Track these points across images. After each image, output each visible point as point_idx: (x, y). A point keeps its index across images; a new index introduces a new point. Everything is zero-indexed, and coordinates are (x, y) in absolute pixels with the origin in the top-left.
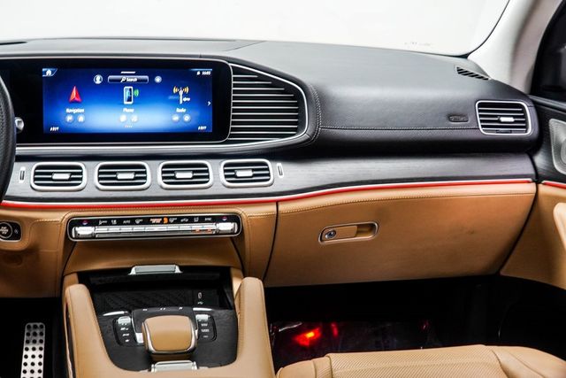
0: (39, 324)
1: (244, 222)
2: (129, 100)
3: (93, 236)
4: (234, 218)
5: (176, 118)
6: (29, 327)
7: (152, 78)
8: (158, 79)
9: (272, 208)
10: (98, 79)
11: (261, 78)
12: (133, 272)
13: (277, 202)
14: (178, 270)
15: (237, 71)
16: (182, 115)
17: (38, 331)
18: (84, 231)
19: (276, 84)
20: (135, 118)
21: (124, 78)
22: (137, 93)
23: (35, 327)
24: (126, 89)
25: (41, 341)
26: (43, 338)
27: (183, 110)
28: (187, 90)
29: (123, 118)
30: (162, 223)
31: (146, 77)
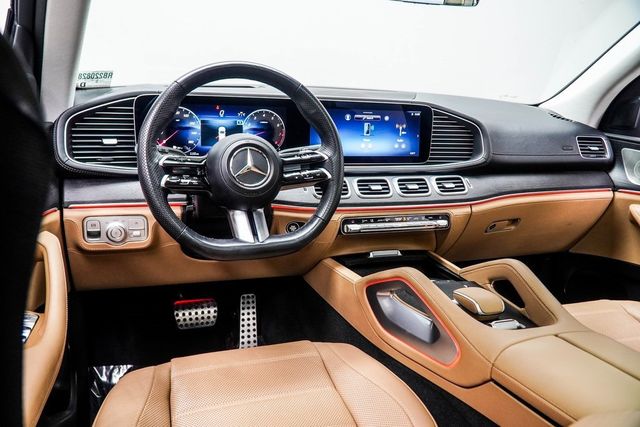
0: (250, 295)
1: (452, 219)
2: (368, 133)
3: (359, 231)
4: (446, 217)
5: (397, 146)
6: (244, 298)
7: (383, 118)
8: (387, 118)
9: (468, 210)
10: (348, 117)
11: (450, 118)
12: (371, 255)
13: (471, 205)
14: (400, 254)
15: (436, 114)
16: (400, 144)
17: (250, 300)
18: (354, 227)
19: (460, 122)
20: (370, 146)
21: (365, 117)
22: (372, 128)
23: (248, 297)
24: (366, 125)
25: (253, 308)
26: (255, 305)
27: (401, 141)
28: (404, 126)
29: (363, 146)
30: (402, 221)
31: (379, 117)
